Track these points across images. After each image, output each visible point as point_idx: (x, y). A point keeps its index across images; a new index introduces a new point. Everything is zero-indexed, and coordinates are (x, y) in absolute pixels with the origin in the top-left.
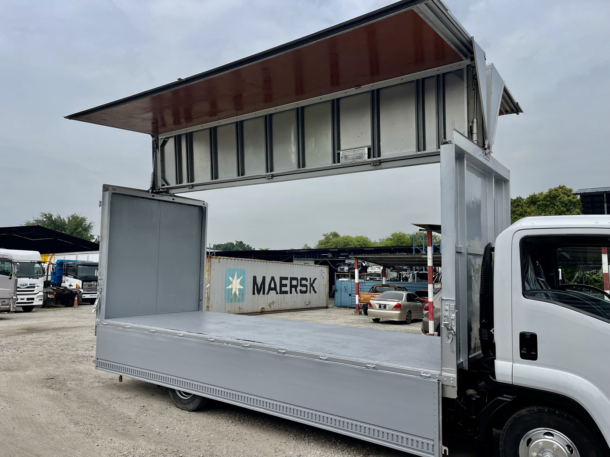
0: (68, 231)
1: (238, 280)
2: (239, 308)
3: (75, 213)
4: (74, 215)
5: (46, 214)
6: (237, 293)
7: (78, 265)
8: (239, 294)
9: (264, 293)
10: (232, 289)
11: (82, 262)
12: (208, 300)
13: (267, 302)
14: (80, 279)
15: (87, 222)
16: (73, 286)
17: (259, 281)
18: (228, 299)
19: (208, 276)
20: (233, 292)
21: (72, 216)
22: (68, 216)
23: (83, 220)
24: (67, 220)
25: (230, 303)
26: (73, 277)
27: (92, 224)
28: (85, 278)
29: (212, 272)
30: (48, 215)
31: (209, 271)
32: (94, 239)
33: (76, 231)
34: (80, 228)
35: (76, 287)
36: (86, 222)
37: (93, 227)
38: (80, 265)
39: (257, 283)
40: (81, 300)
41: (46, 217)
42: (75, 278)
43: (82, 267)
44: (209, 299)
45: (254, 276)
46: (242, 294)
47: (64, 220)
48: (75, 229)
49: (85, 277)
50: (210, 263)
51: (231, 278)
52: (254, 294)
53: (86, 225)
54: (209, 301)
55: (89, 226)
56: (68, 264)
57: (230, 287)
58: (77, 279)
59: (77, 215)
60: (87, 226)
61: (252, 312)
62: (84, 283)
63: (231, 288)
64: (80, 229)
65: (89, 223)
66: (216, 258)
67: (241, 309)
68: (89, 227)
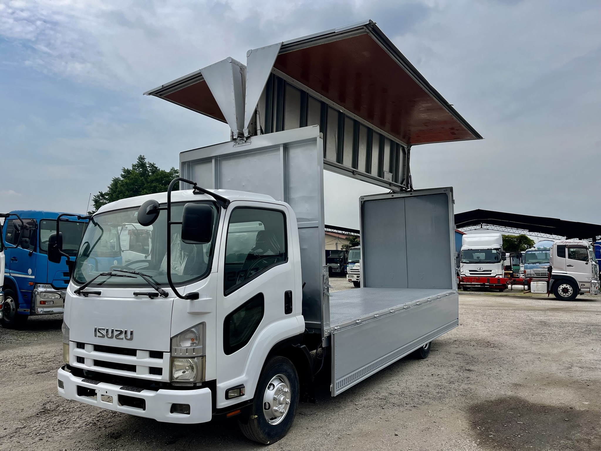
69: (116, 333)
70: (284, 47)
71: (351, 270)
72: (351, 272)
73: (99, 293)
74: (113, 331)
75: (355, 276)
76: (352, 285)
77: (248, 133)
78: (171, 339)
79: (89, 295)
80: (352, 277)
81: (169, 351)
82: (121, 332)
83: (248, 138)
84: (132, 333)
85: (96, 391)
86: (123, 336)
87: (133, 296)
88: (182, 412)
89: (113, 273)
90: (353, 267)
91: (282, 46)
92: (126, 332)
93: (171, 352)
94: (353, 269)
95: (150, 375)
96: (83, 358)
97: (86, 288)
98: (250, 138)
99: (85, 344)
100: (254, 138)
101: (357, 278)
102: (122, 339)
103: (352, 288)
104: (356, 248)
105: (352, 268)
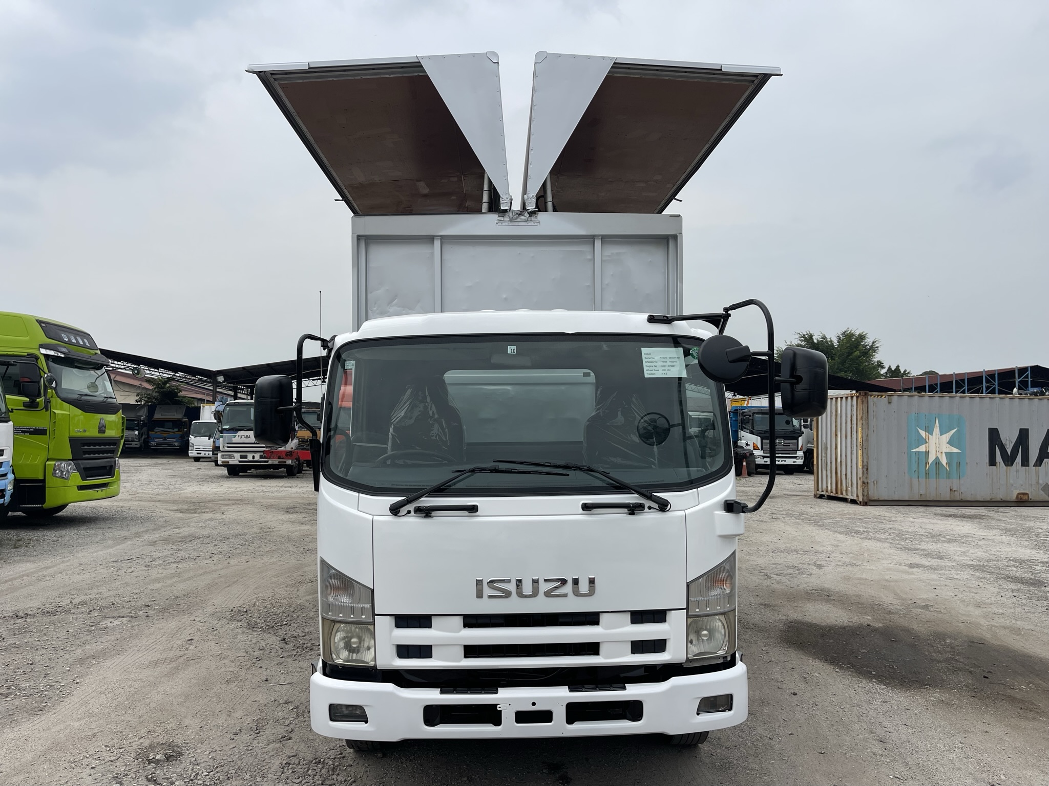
0: (837, 358)
1: (944, 436)
2: (951, 490)
3: (848, 328)
4: (846, 332)
5: (804, 335)
6: (944, 461)
7: (755, 413)
8: (948, 463)
9: (1025, 462)
10: (927, 453)
11: (759, 409)
12: (865, 472)
13: (1037, 483)
14: (758, 434)
15: (869, 341)
16: (749, 445)
17: (1009, 438)
18: (916, 472)
19: (862, 429)
20: (932, 458)
21: (844, 334)
22: (838, 335)
23: (862, 337)
24: (836, 343)
25: (924, 479)
26: (748, 431)
27: (876, 343)
28: (765, 433)
29: (873, 422)
30: (806, 336)
31: (864, 419)
32: (883, 367)
33: (851, 357)
34: (855, 351)
35: (754, 447)
36: (866, 341)
37: (879, 348)
38: (757, 413)
39: (1003, 443)
40: (753, 466)
41: (806, 340)
42: (752, 433)
43: (760, 416)
44: (867, 469)
45: (989, 429)
46: (959, 464)
47: (831, 341)
48: (850, 354)
49: (764, 431)
50: (865, 405)
51: (923, 433)
52: (992, 462)
53: (866, 346)
54: (867, 473)
55: (872, 347)
56: (744, 412)
57: (922, 449)
58: (754, 435)
59: (850, 332)
60: (868, 347)
61: (989, 500)
62: (764, 441)
63: (925, 451)
64: (857, 353)
65: (872, 341)
66: (882, 396)
67: (956, 492)
68: (873, 349)
69: (544, 587)
70: (617, 66)
71: (228, 443)
72: (228, 447)
73: (473, 509)
74: (535, 582)
75: (237, 456)
76: (224, 471)
77: (535, 204)
78: (688, 585)
79: (434, 513)
80: (230, 457)
81: (685, 607)
82: (564, 582)
83: (532, 213)
84: (592, 581)
85: (498, 706)
86: (568, 588)
87: (581, 511)
88: (715, 710)
89: (502, 466)
90: (233, 439)
91: (615, 63)
92: (576, 582)
93: (687, 609)
94: (233, 442)
95: (633, 655)
96: (430, 647)
97: (422, 499)
98: (536, 214)
99: (432, 617)
100: (542, 216)
101: (241, 458)
102: (565, 595)
103: (222, 477)
104: (238, 403)
105: (231, 440)
